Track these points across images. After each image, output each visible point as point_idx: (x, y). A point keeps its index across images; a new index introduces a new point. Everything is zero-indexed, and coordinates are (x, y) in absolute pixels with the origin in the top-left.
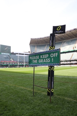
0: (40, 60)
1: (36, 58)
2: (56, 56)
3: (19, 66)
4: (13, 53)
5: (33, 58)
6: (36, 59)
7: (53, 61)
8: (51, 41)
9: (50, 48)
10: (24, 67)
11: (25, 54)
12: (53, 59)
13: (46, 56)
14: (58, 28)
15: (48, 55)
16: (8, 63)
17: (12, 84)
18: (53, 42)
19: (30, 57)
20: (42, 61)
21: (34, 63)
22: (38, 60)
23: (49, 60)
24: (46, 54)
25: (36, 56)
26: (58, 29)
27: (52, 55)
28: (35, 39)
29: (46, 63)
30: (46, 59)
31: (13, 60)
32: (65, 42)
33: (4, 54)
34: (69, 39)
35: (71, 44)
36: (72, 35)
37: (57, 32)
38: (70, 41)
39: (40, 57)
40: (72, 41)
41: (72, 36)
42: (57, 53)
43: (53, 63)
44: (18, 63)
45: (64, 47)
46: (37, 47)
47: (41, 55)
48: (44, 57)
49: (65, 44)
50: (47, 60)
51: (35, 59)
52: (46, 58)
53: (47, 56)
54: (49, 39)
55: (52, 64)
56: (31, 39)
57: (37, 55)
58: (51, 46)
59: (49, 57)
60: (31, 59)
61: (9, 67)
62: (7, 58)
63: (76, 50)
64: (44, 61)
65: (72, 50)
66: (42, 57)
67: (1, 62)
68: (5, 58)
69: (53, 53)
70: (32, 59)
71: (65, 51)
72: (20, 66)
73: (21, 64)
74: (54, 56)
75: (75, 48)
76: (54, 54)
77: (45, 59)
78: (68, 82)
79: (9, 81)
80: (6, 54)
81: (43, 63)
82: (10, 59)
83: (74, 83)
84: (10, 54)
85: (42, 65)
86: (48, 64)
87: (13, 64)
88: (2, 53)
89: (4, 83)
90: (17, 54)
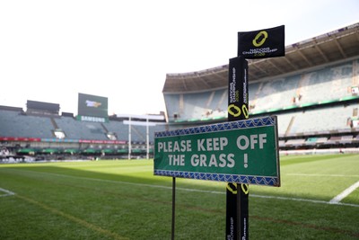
0: (197, 156)
1: (181, 147)
2: (261, 147)
3: (133, 154)
4: (114, 118)
5: (170, 147)
6: (182, 153)
7: (246, 166)
8: (233, 85)
9: (232, 109)
10: (148, 156)
11: (150, 121)
12: (246, 156)
13: (219, 142)
14: (257, 38)
15: (225, 139)
16: (100, 147)
17: (102, 226)
18: (239, 88)
19: (159, 143)
20: (203, 163)
21: (173, 167)
22: (188, 155)
23: (233, 161)
24: (219, 135)
25: (179, 139)
26: (258, 41)
27: (243, 142)
28: (179, 75)
29: (219, 169)
30: (217, 154)
31: (114, 138)
32: (269, 84)
33: (90, 119)
35: (285, 90)
36: (289, 62)
37: (255, 51)
38: (283, 80)
39: (194, 146)
40: (288, 79)
41: (288, 64)
43: (246, 171)
44: (130, 147)
45: (265, 98)
47: (200, 137)
48: (212, 146)
49: (268, 89)
50: (224, 161)
51: (177, 153)
52: (220, 152)
53: (222, 145)
54: (227, 79)
55: (242, 178)
57: (186, 139)
58: (236, 104)
59: (231, 148)
60: (162, 150)
61: (102, 159)
62: (98, 131)
63: (301, 106)
64: (213, 162)
65: (290, 107)
66: (205, 145)
67: (80, 143)
68: (93, 131)
69: (248, 133)
70: (165, 150)
71: (269, 111)
72: (135, 154)
73: (137, 149)
74: (253, 147)
75: (297, 99)
76: (252, 137)
77: (213, 156)
78: (291, 222)
79: (93, 214)
80: (94, 119)
81: (208, 168)
82: (106, 134)
83: (317, 228)
84: (106, 118)
85: (202, 175)
86: (227, 177)
87: (115, 150)
88: (83, 118)
89: (77, 220)
90: (127, 119)
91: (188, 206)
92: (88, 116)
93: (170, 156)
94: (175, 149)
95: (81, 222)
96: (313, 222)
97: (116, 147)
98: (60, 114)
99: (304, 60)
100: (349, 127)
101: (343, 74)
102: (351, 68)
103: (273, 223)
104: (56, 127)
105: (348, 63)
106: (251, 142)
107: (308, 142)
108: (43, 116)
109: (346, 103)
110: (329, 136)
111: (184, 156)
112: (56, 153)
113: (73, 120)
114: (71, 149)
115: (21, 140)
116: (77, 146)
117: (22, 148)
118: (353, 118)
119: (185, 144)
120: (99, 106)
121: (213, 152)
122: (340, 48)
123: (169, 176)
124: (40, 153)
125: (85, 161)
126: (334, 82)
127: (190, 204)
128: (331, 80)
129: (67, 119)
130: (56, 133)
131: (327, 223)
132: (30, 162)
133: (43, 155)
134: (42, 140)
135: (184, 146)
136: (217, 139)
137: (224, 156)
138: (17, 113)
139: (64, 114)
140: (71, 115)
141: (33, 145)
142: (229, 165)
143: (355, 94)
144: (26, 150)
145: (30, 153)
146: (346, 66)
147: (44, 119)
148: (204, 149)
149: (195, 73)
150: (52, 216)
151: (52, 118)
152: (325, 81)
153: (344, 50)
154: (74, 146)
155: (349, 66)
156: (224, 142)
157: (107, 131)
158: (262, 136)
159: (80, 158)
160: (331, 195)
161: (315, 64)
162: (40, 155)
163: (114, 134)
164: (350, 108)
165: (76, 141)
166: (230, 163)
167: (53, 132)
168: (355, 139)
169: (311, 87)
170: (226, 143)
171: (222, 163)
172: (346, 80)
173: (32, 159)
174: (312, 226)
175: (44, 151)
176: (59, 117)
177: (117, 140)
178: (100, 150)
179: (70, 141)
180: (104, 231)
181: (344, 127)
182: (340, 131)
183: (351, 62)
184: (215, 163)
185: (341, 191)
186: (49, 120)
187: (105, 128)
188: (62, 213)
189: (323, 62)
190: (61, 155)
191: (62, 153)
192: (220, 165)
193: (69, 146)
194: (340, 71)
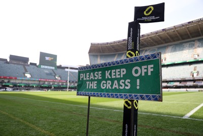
0: (105, 82)
1: (95, 76)
2: (149, 74)
3: (70, 88)
4: (60, 67)
5: (88, 76)
6: (95, 80)
7: (138, 88)
8: (130, 39)
12: (138, 80)
13: (120, 72)
14: (147, 10)
15: (125, 70)
16: (51, 83)
17: (45, 129)
19: (81, 74)
20: (109, 86)
21: (89, 90)
22: (99, 82)
23: (129, 85)
24: (120, 67)
25: (94, 71)
26: (147, 12)
27: (136, 71)
28: (98, 44)
29: (119, 90)
30: (119, 80)
31: (59, 79)
33: (46, 67)
34: (155, 45)
36: (160, 39)
39: (103, 75)
40: (159, 48)
42: (152, 66)
43: (138, 91)
44: (68, 84)
46: (101, 58)
47: (108, 69)
48: (115, 75)
50: (123, 85)
51: (92, 80)
52: (121, 79)
53: (122, 74)
55: (135, 96)
56: (91, 44)
57: (98, 70)
59: (128, 76)
60: (83, 79)
61: (52, 90)
62: (51, 74)
63: (166, 64)
64: (116, 86)
66: (110, 74)
67: (40, 81)
68: (47, 74)
69: (140, 65)
70: (85, 79)
73: (72, 85)
74: (143, 74)
76: (143, 67)
77: (116, 82)
78: (161, 129)
79: (41, 121)
80: (48, 67)
81: (112, 90)
82: (55, 76)
83: (177, 132)
84: (55, 67)
85: (108, 94)
86: (125, 95)
87: (60, 85)
88: (42, 66)
89: (30, 125)
90: (67, 68)
91: (99, 118)
92: (45, 65)
93: (88, 83)
94: (91, 78)
95: (32, 126)
96: (175, 129)
97: (60, 84)
98: (29, 64)
99: (168, 38)
100: (192, 77)
101: (189, 47)
102: (194, 44)
103: (150, 129)
104: (26, 71)
105: (192, 41)
106: (142, 71)
107: (169, 85)
108: (19, 64)
109: (190, 63)
110: (180, 81)
111: (96, 82)
112: (25, 86)
113: (36, 67)
114: (34, 84)
115: (5, 78)
116: (38, 83)
117: (5, 82)
118: (194, 72)
119: (98, 74)
120: (52, 60)
121: (116, 79)
122: (188, 32)
123: (86, 95)
124: (16, 86)
125: (42, 91)
126: (184, 51)
127: (100, 117)
128: (182, 50)
129: (33, 66)
130: (26, 75)
131: (183, 130)
132: (9, 91)
133: (18, 87)
134: (18, 78)
135: (97, 76)
136: (119, 70)
137: (123, 81)
138: (4, 62)
139: (31, 64)
140: (35, 64)
141: (12, 81)
142: (126, 88)
143: (195, 59)
144: (8, 84)
145: (10, 86)
146: (191, 43)
147: (19, 66)
148: (110, 77)
149: (107, 43)
150: (15, 122)
151: (24, 66)
152: (179, 50)
153: (191, 34)
154: (36, 82)
155: (193, 43)
156: (124, 71)
157: (56, 75)
158: (150, 66)
159: (39, 90)
160: (183, 114)
161: (174, 41)
162: (16, 87)
163: (60, 76)
164: (193, 66)
165: (38, 79)
166: (127, 86)
167: (24, 74)
168: (194, 84)
169: (171, 53)
170: (125, 73)
171: (122, 86)
172: (191, 50)
173: (11, 89)
174: (174, 132)
175: (18, 85)
176: (28, 65)
177: (61, 80)
178: (51, 85)
179: (34, 79)
180: (45, 132)
181: (189, 77)
182: (187, 79)
183: (194, 41)
184: (117, 86)
185: (189, 112)
186: (22, 67)
187: (54, 73)
188: (22, 121)
189: (179, 40)
190: (28, 87)
191: (29, 86)
192: (120, 87)
193: (33, 82)
194: (188, 45)
